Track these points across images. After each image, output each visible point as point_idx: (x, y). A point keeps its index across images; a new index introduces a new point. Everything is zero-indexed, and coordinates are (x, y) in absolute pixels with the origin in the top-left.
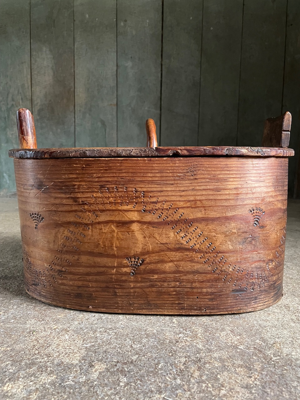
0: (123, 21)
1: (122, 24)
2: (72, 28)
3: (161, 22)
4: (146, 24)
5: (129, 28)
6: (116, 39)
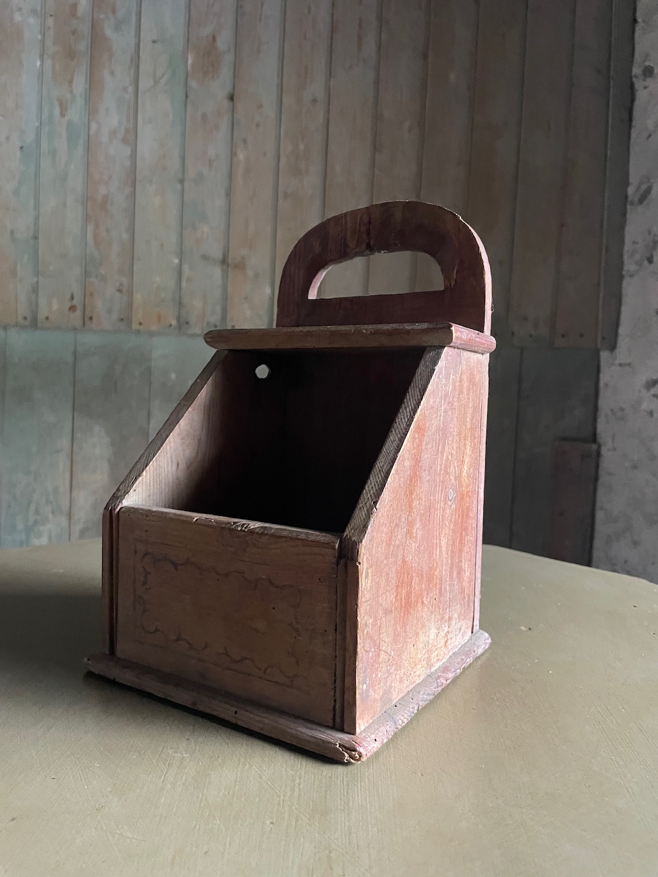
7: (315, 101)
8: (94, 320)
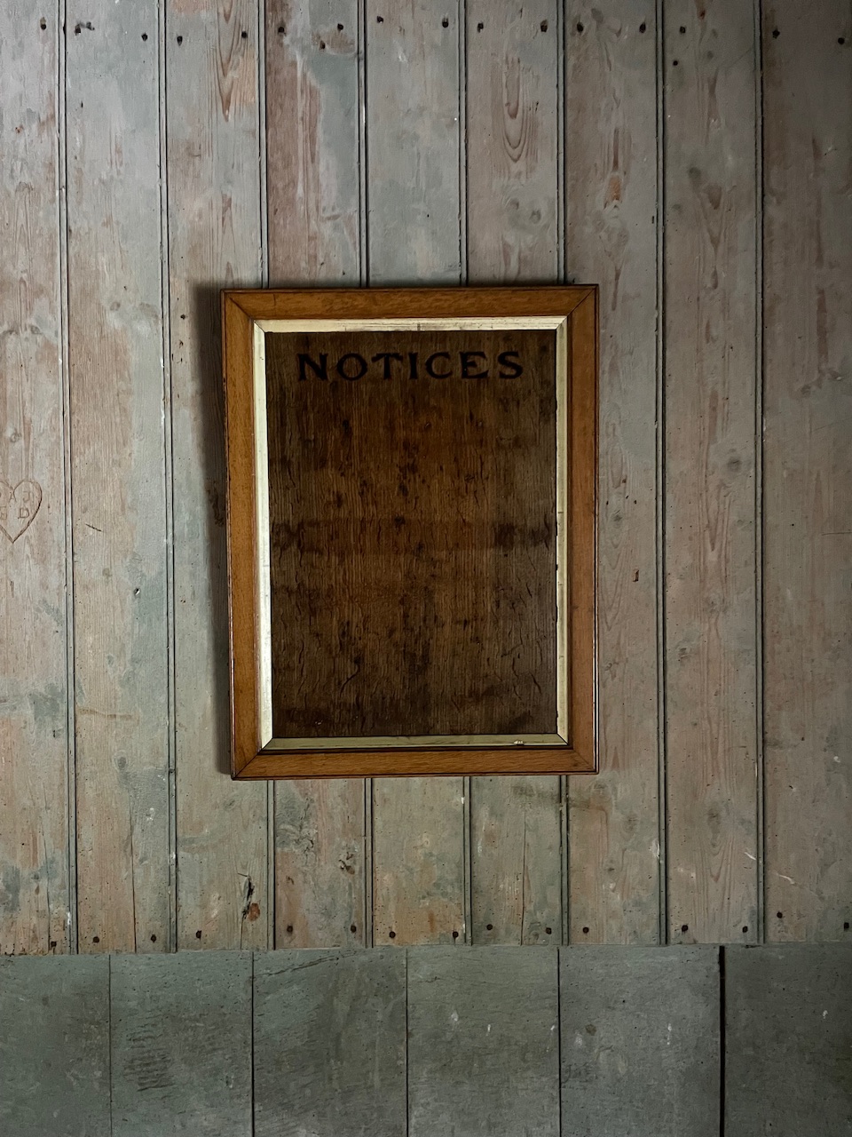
0: (581, 1033)
1: (579, 1041)
2: (401, 1062)
3: (719, 1032)
4: (666, 1038)
5: (602, 1055)
6: (556, 1094)
7: (735, 463)
8: (296, 931)
